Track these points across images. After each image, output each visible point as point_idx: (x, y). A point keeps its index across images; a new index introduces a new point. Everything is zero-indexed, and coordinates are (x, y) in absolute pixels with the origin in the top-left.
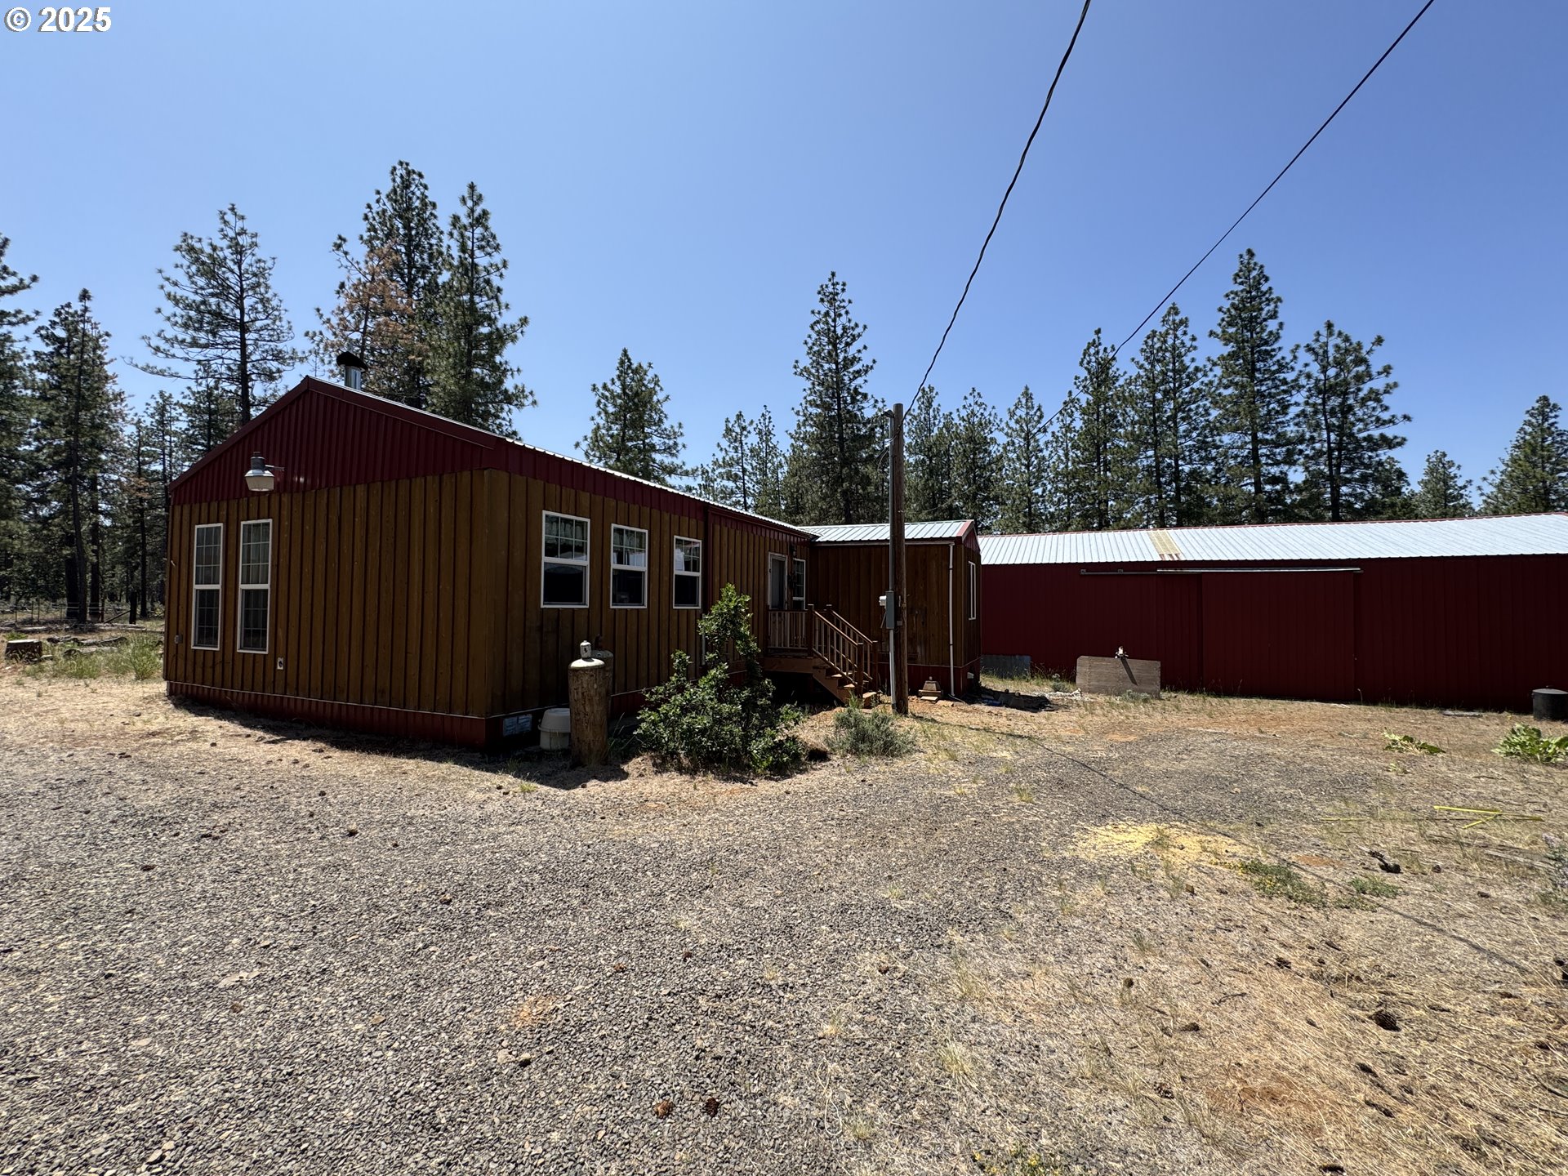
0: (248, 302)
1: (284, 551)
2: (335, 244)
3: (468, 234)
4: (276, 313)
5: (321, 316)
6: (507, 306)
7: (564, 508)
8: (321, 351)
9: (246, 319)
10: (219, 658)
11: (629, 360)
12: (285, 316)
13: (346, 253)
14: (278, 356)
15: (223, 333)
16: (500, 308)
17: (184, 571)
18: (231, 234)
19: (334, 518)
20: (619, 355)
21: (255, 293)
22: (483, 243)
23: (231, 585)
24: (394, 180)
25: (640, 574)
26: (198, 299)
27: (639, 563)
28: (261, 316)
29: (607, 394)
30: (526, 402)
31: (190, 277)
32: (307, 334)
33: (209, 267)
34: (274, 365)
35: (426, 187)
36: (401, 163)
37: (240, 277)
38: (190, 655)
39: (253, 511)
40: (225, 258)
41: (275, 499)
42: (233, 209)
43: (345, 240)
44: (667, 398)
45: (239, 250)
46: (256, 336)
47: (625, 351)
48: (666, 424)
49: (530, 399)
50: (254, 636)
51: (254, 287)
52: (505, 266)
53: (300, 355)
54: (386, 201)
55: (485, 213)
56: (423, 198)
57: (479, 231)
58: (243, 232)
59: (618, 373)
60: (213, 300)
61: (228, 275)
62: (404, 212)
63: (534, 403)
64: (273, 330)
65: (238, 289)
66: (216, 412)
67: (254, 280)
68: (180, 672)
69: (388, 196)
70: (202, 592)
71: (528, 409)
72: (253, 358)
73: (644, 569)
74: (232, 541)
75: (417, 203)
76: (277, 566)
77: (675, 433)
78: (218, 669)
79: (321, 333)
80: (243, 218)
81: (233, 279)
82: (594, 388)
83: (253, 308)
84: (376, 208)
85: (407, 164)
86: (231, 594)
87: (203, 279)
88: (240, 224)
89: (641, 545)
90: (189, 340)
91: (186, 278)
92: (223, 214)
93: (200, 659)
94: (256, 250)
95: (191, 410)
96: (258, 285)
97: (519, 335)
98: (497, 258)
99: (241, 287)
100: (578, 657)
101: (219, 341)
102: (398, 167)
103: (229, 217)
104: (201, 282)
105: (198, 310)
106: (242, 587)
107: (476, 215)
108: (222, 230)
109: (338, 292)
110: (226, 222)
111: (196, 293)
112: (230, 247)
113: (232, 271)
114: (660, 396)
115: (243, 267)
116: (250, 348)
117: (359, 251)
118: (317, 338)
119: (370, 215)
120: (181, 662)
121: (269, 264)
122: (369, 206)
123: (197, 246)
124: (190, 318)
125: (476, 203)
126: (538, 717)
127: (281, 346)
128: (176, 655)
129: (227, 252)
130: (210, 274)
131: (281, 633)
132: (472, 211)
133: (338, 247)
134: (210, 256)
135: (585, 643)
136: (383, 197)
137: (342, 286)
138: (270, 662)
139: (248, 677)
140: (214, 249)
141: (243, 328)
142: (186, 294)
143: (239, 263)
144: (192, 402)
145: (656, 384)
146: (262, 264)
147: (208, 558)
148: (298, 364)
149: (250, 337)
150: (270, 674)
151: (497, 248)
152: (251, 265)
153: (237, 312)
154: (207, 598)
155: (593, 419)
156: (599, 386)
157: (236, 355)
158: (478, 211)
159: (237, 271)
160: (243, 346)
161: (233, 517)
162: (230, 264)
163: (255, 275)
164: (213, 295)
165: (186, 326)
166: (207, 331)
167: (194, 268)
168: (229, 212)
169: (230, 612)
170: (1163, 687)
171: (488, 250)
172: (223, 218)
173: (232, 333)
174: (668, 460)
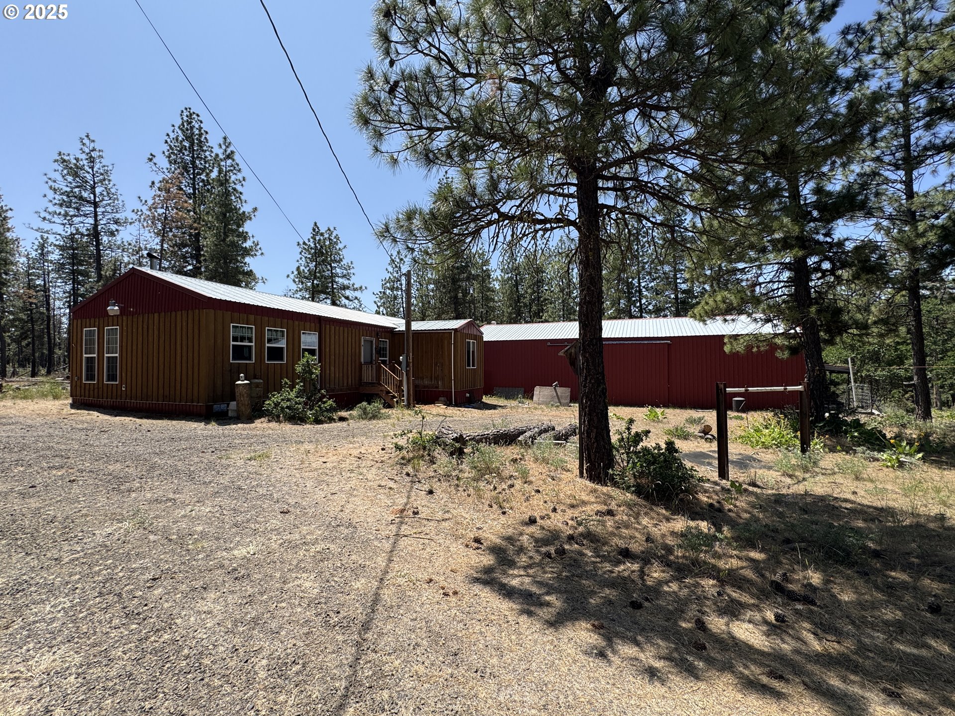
0: (98, 190)
1: (124, 340)
2: (149, 159)
3: (223, 163)
4: (115, 196)
5: (141, 201)
6: (245, 202)
7: (241, 322)
8: (142, 220)
9: (97, 200)
10: (96, 386)
11: (318, 228)
12: (120, 198)
13: (155, 164)
14: (116, 222)
15: (83, 209)
16: (241, 203)
17: (79, 348)
18: (87, 150)
19: (145, 326)
20: (312, 225)
21: (102, 184)
22: (232, 168)
23: (101, 355)
24: (182, 119)
25: (282, 348)
26: (68, 189)
27: (282, 344)
28: (106, 198)
29: (306, 247)
30: (257, 253)
31: (63, 176)
32: (133, 211)
33: (74, 171)
34: (113, 227)
35: (201, 122)
36: (186, 109)
37: (93, 175)
38: (83, 386)
39: (111, 323)
40: (84, 165)
41: (120, 319)
42: (87, 136)
43: (154, 156)
44: (345, 247)
45: (92, 160)
46: (103, 210)
47: (316, 224)
48: (344, 262)
49: (260, 252)
50: (112, 377)
51: (101, 181)
52: (244, 180)
53: (130, 221)
54: (178, 130)
55: (232, 152)
56: (200, 129)
57: (229, 162)
58: (94, 150)
59: (312, 235)
60: (77, 190)
61: (86, 175)
62: (190, 138)
63: (262, 254)
64: (114, 206)
65: (92, 183)
66: (77, 249)
67: (101, 177)
68: (78, 393)
69: (179, 127)
70: (87, 358)
71: (259, 257)
72: (102, 222)
73: (285, 346)
74: (101, 336)
75: (197, 132)
76: (121, 346)
77: (349, 267)
78: (96, 391)
79: (141, 211)
80: (93, 141)
81: (89, 177)
82: (299, 244)
83: (101, 194)
84: (172, 135)
85: (190, 109)
86: (101, 358)
87: (71, 178)
88: (92, 145)
89: (283, 336)
90: (63, 212)
91: (61, 176)
92: (82, 140)
93: (87, 387)
94: (102, 160)
95: (62, 248)
96: (104, 180)
97: (253, 217)
98: (240, 176)
99: (94, 181)
100: (239, 380)
101: (82, 213)
102: (185, 111)
103: (86, 141)
104: (70, 178)
105: (68, 196)
106: (106, 355)
107: (227, 153)
108: (81, 149)
109: (151, 187)
110: (84, 144)
111: (67, 186)
112: (87, 159)
113: (88, 173)
114: (340, 246)
115: (95, 169)
116: (100, 217)
117: (163, 162)
118: (139, 213)
119: (169, 140)
120: (78, 389)
121: (110, 168)
122: (168, 135)
123: (66, 158)
124: (63, 200)
125: (227, 147)
126: (228, 405)
127: (118, 216)
128: (76, 386)
129: (85, 162)
130: (76, 175)
131: (124, 374)
132: (226, 151)
133: (150, 160)
134: (75, 165)
135: (242, 375)
136: (176, 128)
137: (153, 183)
138: (119, 387)
139: (110, 393)
140: (77, 159)
141: (96, 205)
142: (61, 187)
143: (92, 168)
144: (62, 243)
145: (338, 239)
146: (106, 168)
147: (90, 342)
148: (128, 226)
149: (100, 210)
150: (119, 393)
151: (239, 171)
152: (99, 169)
153: (92, 196)
154: (90, 360)
155: (298, 261)
156: (301, 243)
157: (91, 221)
158: (229, 151)
159: (91, 172)
160: (96, 216)
161: (101, 325)
162: (86, 168)
163: (102, 174)
164: (77, 187)
165: (61, 205)
166: (74, 208)
167: (65, 172)
168: (86, 138)
169: (101, 366)
170: (571, 402)
171: (235, 171)
172: (82, 142)
173: (89, 209)
174: (346, 282)
